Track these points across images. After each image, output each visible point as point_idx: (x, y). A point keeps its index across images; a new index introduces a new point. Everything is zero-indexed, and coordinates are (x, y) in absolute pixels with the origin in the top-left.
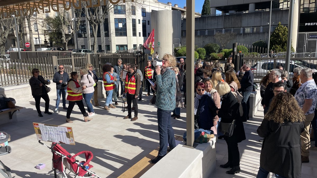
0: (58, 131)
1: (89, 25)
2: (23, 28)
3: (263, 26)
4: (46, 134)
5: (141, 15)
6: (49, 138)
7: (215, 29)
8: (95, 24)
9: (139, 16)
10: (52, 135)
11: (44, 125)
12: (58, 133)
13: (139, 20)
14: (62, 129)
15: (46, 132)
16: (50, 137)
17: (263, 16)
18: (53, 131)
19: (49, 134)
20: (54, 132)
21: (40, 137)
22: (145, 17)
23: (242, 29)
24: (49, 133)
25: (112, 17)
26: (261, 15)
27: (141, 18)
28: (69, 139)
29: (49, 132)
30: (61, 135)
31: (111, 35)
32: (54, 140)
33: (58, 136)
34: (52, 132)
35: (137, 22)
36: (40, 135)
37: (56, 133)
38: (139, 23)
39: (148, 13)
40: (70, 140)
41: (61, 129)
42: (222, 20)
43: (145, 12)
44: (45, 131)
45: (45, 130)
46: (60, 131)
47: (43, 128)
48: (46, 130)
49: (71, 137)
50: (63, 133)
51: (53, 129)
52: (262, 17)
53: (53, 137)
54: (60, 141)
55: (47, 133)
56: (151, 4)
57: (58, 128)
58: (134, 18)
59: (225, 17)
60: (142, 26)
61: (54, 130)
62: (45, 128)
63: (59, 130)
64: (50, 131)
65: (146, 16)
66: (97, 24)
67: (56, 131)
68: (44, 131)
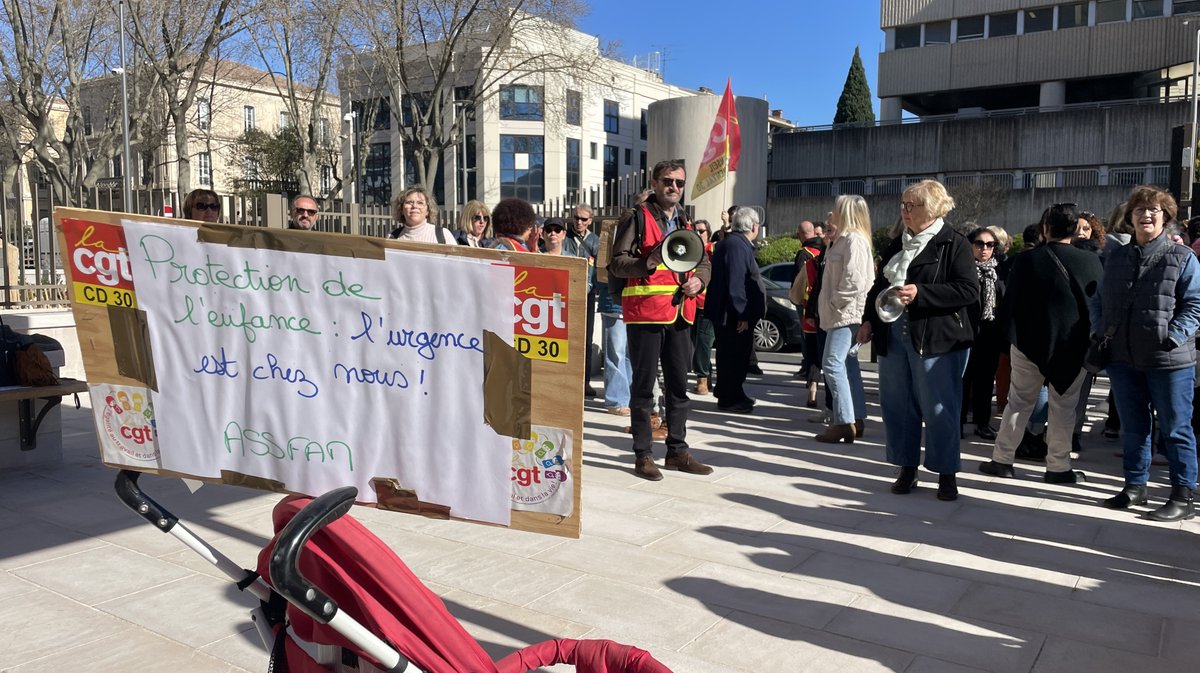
0: (380, 333)
1: (402, 160)
2: (158, 166)
3: (1110, 166)
4: (209, 380)
5: (602, 127)
6: (246, 433)
7: (904, 177)
8: (426, 151)
9: (593, 131)
10: (292, 389)
11: (203, 237)
12: (381, 356)
13: (593, 145)
14: (442, 288)
15: (210, 350)
16: (259, 427)
17: (1110, 127)
18: (306, 325)
19: (251, 374)
20: (324, 341)
21: (139, 421)
22: (617, 133)
23: (1019, 175)
24: (258, 359)
25: (494, 128)
26: (1102, 123)
27: (602, 139)
28: (508, 440)
29: (249, 341)
30: (416, 396)
31: (486, 196)
32: (315, 458)
33: (368, 399)
34: (295, 337)
35: (586, 150)
36: (135, 390)
37: (352, 360)
38: (594, 156)
39: (626, 120)
40: (528, 460)
41: (432, 294)
42: (934, 140)
43: (617, 117)
44: (207, 331)
45: (203, 311)
46: (402, 325)
47: (180, 290)
48: (221, 322)
49: (550, 418)
50: (451, 355)
51: (317, 293)
52: (1107, 128)
53: (306, 416)
54: (388, 474)
55: (222, 369)
56: (639, 89)
57: (390, 287)
58: (576, 136)
59: (946, 129)
60: (602, 168)
61: (328, 309)
62: (201, 291)
63: (403, 304)
64: (263, 336)
65: (620, 130)
66: (434, 151)
67: (353, 326)
68: (184, 329)
